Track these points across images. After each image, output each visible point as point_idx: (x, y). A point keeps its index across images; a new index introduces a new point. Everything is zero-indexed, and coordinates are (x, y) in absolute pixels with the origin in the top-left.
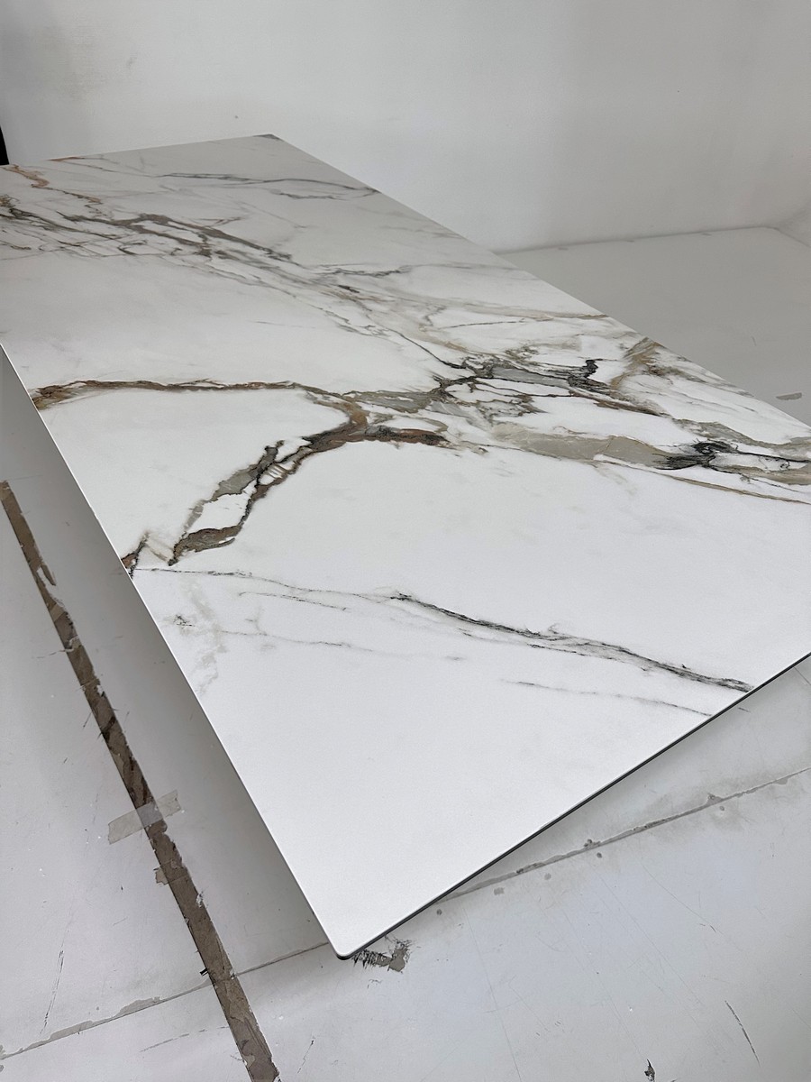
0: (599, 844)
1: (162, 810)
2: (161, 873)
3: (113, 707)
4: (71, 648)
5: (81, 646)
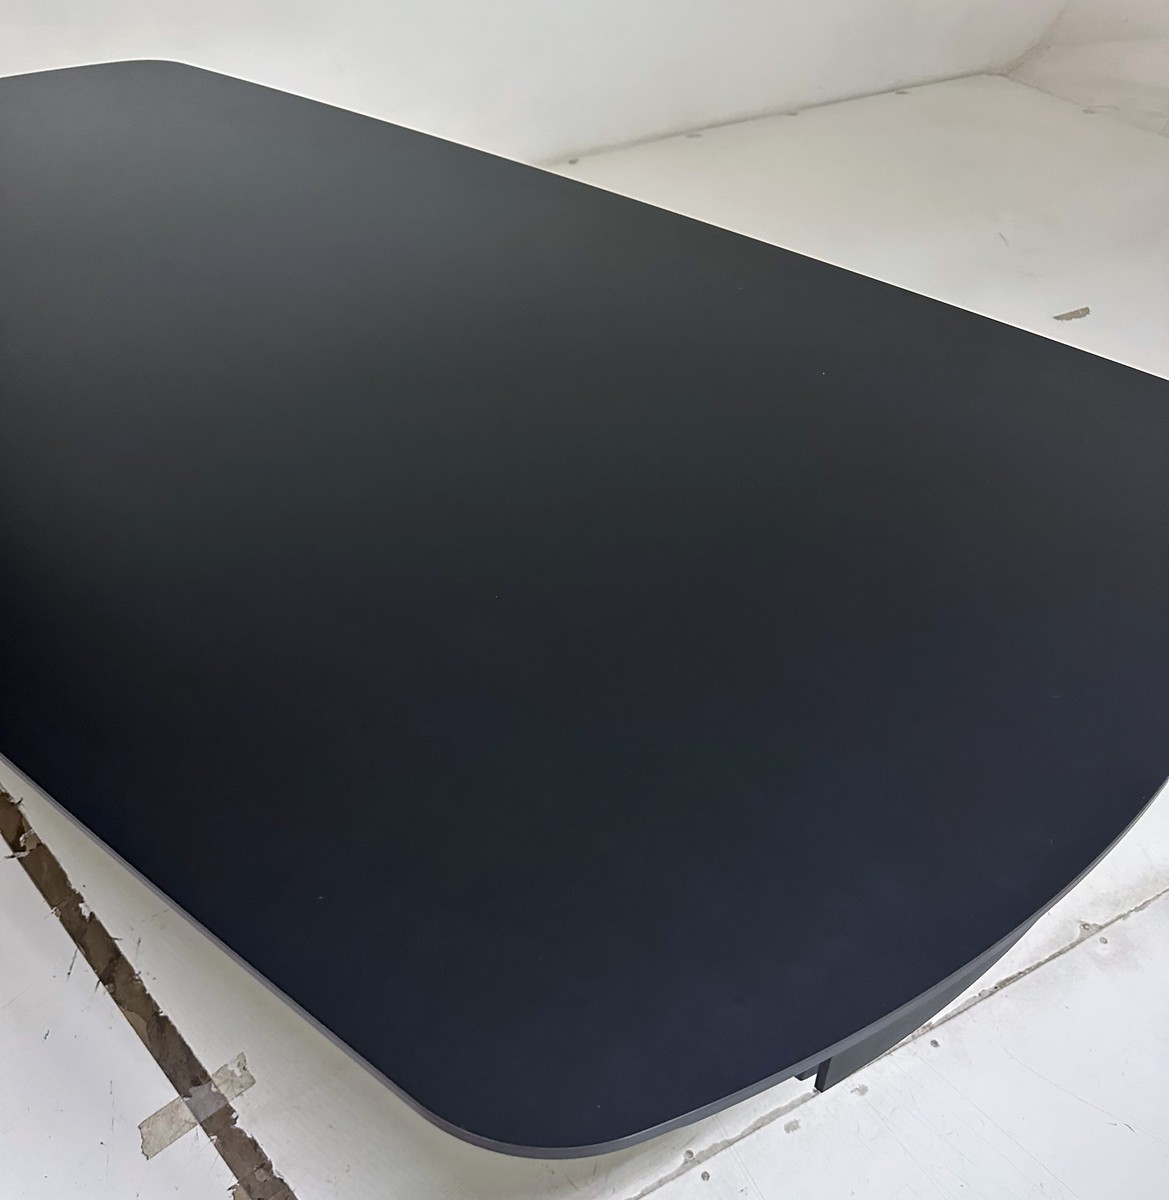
1: (224, 1090)
2: (243, 1192)
3: (112, 936)
4: (23, 849)
5: (40, 844)
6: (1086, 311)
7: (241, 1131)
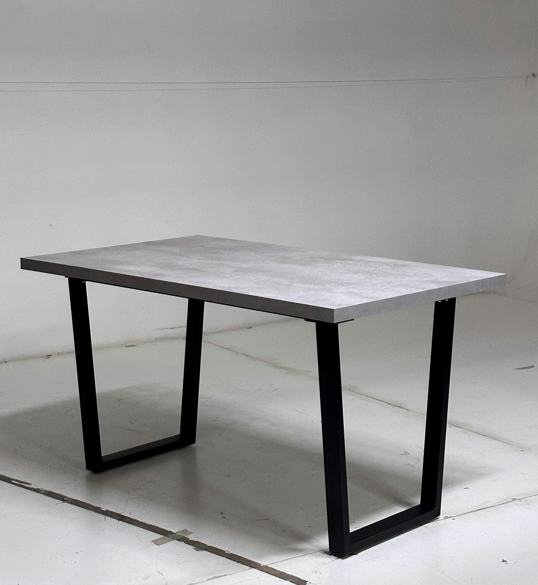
0: (452, 517)
1: (181, 535)
2: (197, 549)
3: (118, 513)
4: (67, 501)
5: (74, 500)
6: (533, 366)
7: (192, 540)
